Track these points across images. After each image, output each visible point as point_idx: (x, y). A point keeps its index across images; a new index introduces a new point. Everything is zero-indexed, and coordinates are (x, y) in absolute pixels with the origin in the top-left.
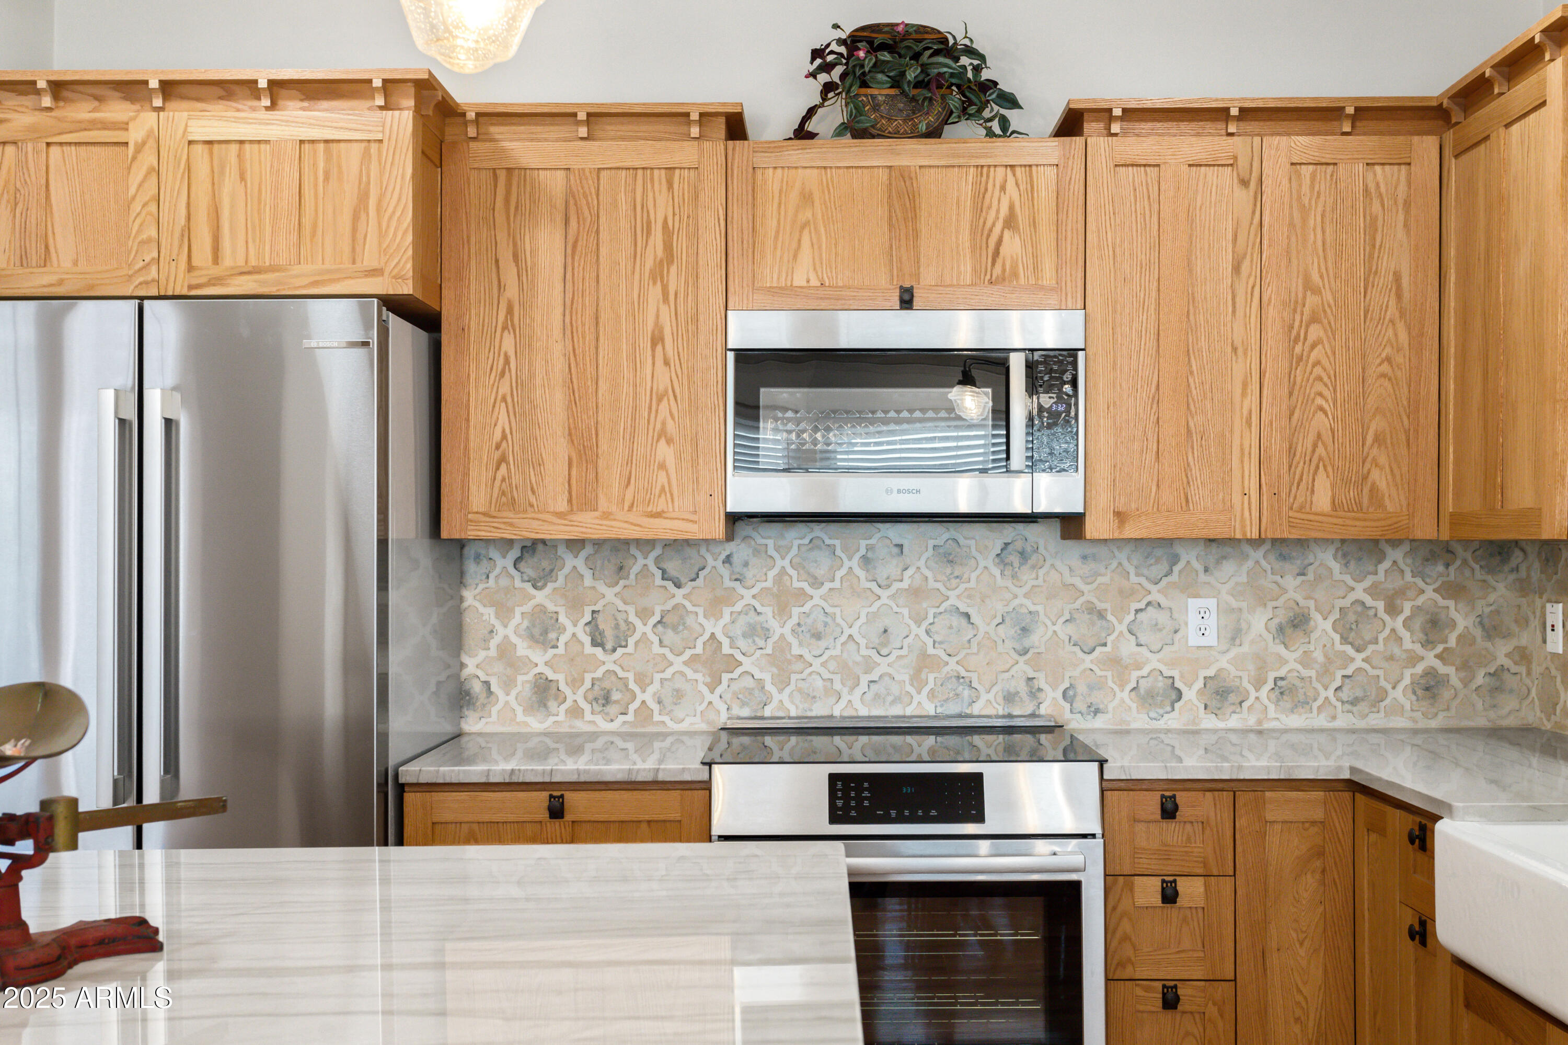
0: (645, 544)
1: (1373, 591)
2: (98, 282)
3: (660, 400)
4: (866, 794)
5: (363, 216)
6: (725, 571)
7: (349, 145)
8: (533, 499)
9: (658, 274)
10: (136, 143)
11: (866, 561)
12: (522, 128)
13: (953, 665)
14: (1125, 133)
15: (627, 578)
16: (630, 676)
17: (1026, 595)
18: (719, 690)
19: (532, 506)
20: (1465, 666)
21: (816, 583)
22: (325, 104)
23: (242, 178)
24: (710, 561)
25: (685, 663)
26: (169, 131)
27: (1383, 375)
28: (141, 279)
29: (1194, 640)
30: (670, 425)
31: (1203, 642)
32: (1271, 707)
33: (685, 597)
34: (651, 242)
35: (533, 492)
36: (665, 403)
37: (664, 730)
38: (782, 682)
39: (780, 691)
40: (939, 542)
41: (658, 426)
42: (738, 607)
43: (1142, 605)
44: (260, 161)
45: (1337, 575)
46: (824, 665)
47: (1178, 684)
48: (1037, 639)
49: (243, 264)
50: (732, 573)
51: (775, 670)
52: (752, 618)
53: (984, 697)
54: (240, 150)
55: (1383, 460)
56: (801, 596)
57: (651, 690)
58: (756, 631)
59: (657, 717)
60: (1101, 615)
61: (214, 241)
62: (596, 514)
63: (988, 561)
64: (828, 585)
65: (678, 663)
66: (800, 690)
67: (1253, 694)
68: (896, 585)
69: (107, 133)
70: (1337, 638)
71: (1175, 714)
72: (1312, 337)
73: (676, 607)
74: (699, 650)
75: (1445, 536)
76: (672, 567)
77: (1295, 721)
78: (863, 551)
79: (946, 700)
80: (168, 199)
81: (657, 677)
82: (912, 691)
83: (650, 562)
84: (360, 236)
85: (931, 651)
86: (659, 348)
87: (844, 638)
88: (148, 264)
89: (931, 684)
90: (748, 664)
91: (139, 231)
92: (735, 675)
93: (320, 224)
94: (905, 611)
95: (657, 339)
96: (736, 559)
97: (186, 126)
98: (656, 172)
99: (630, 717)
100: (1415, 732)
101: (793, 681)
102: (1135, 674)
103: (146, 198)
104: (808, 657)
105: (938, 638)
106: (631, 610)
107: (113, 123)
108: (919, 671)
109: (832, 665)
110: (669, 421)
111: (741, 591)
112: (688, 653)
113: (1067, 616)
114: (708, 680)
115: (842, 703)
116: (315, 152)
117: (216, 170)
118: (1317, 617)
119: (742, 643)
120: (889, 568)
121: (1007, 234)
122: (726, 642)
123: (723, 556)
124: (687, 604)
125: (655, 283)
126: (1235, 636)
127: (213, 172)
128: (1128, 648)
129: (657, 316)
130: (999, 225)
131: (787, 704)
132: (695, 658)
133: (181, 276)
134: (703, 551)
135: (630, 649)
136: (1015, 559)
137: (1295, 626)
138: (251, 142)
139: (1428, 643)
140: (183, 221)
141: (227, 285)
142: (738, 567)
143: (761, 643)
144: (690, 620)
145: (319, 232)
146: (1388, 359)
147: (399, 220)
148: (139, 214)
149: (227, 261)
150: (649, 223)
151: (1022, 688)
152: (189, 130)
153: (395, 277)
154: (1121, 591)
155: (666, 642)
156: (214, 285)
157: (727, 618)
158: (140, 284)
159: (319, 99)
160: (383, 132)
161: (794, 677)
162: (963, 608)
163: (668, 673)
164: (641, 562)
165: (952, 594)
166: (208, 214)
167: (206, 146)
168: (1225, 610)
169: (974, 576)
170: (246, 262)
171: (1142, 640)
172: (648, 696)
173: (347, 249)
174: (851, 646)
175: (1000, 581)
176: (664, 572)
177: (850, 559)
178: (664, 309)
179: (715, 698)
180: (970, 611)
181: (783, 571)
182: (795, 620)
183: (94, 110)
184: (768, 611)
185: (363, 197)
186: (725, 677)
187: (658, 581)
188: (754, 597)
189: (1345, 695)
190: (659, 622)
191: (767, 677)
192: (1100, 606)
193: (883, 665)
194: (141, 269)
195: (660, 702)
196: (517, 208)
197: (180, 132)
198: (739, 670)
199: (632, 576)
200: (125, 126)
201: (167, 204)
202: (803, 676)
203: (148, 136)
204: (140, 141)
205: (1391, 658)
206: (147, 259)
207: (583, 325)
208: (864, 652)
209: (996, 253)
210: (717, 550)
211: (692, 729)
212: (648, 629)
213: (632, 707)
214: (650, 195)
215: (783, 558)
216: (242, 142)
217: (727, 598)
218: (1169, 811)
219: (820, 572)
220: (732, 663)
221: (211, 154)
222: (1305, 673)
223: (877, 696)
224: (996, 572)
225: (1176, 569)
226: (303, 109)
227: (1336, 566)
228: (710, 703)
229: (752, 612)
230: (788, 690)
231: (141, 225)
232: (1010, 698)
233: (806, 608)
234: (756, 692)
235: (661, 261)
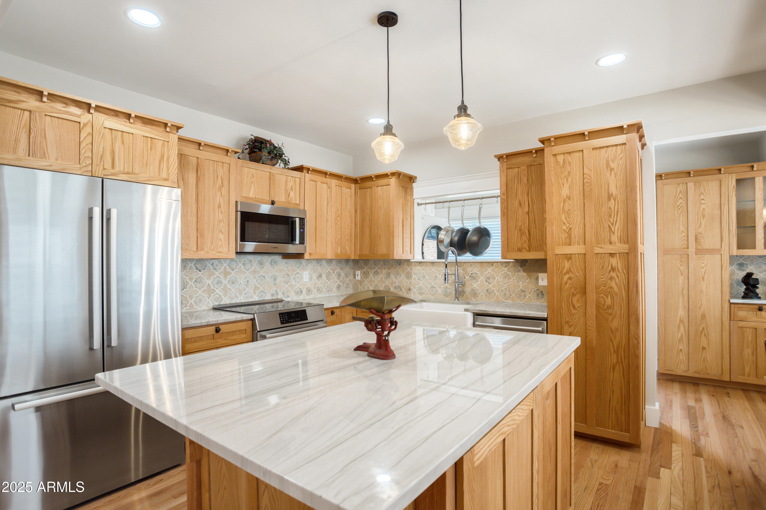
0: (192, 260)
1: (331, 269)
2: (67, 168)
3: (220, 222)
4: (286, 317)
5: (162, 162)
6: (211, 267)
7: (158, 140)
8: (187, 247)
9: (220, 189)
10: (84, 123)
11: (244, 264)
12: (184, 143)
13: (261, 289)
14: (311, 174)
15: (186, 269)
16: (188, 296)
17: (275, 272)
18: (210, 298)
19: (187, 249)
20: (343, 283)
21: (233, 270)
22: (149, 126)
23: (123, 143)
24: (208, 265)
25: (202, 292)
26: (97, 122)
27: (347, 228)
28: (85, 170)
29: (305, 280)
30: (222, 229)
31: (306, 280)
32: (316, 293)
33: (202, 274)
34: (218, 181)
35: (187, 245)
36: (221, 224)
37: (197, 310)
38: (225, 295)
39: (225, 297)
40: (259, 259)
41: (220, 229)
42: (215, 276)
43: (296, 273)
44: (129, 139)
45: (326, 266)
46: (235, 290)
47: (302, 290)
48: (277, 281)
49: (123, 170)
50: (213, 268)
51: (224, 292)
52: (218, 279)
53: (268, 295)
54: (122, 134)
55: (347, 244)
56: (230, 273)
57: (193, 299)
58: (219, 282)
59: (195, 307)
60: (289, 275)
61: (112, 162)
62: (204, 252)
63: (268, 264)
64: (235, 270)
65: (200, 292)
66: (229, 297)
67: (314, 291)
68: (250, 270)
69: (71, 117)
70: (326, 278)
71: (301, 296)
72: (338, 220)
73: (199, 277)
74: (205, 288)
75: (357, 258)
76: (198, 266)
77: (320, 296)
78: (243, 262)
79: (260, 297)
80: (96, 145)
81: (195, 296)
82: (253, 295)
83: (193, 265)
84: (161, 168)
85: (257, 285)
86: (220, 208)
87: (239, 283)
88: (88, 165)
89: (257, 293)
90: (217, 291)
91: (84, 153)
92: (214, 294)
93: (149, 162)
94: (252, 276)
95: (219, 206)
96: (214, 264)
97: (103, 122)
98: (219, 163)
99: (188, 308)
100: (337, 296)
101: (228, 295)
102: (295, 288)
103: (88, 143)
104: (231, 288)
105: (258, 282)
106: (188, 278)
107: (74, 114)
108: (255, 290)
109: (237, 290)
110: (222, 227)
111: (216, 272)
112: (203, 289)
113: (283, 276)
114: (208, 296)
115: (239, 299)
116: (147, 140)
117: (113, 138)
118: (323, 275)
119: (216, 286)
120: (248, 266)
121: (291, 192)
122: (212, 285)
123: (211, 263)
124: (202, 276)
125: (219, 191)
126: (311, 279)
127: (112, 139)
128: (293, 283)
129: (219, 201)
130: (289, 190)
131: (226, 300)
132: (204, 290)
133: (100, 171)
134: (206, 262)
135: (188, 289)
136: (273, 263)
137: (320, 277)
138: (126, 132)
139: (338, 279)
140: (102, 153)
141: (117, 176)
142: (215, 266)
143: (220, 285)
144: (203, 280)
145: (148, 165)
146: (348, 225)
147: (173, 165)
148: (84, 147)
149: (117, 169)
150: (218, 176)
151: (275, 293)
152: (104, 123)
153: (172, 182)
154: (292, 270)
155: (197, 286)
156: (113, 176)
157: (212, 279)
158: (85, 171)
159: (147, 124)
160: (169, 139)
161: (228, 293)
162: (264, 275)
163: (197, 295)
164: (190, 265)
165: (261, 272)
166: (110, 152)
167: (110, 131)
168: (310, 274)
169: (265, 267)
170: (124, 170)
171: (296, 281)
172: (192, 301)
173: (157, 171)
174: (241, 285)
175: (271, 269)
176: (196, 268)
177: (240, 264)
178: (221, 199)
179: (209, 300)
180: (265, 276)
181: (225, 267)
182: (228, 279)
183: (64, 107)
184: (222, 277)
185: (162, 156)
186: (212, 295)
187: (195, 270)
188: (219, 274)
189: (327, 290)
190: (195, 281)
191: (222, 294)
192: (289, 273)
193: (247, 290)
194: (85, 166)
195: (195, 303)
196: (183, 165)
197: (101, 124)
198: (215, 293)
199: (188, 269)
200: (80, 117)
201: (96, 146)
202: (230, 293)
203: (88, 122)
204: (85, 123)
205: (333, 282)
206: (88, 163)
207: (201, 200)
208: (244, 286)
209: (289, 195)
210: (209, 262)
211: (204, 309)
212: (192, 283)
213: (188, 305)
214: (218, 169)
215: (225, 263)
216: (123, 132)
217: (213, 274)
218: (333, 313)
219: (234, 267)
220: (214, 291)
221: (112, 133)
222: (321, 286)
223: (246, 297)
224: (270, 266)
225: (302, 265)
226: (142, 126)
227: (326, 264)
228: (208, 302)
229: (218, 278)
230: (227, 297)
231: (85, 151)
232: (272, 295)
233: (231, 276)
234: (219, 298)
235: (221, 186)
